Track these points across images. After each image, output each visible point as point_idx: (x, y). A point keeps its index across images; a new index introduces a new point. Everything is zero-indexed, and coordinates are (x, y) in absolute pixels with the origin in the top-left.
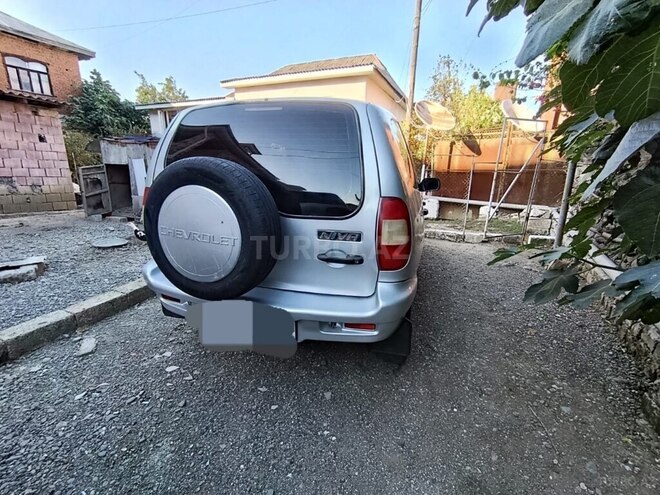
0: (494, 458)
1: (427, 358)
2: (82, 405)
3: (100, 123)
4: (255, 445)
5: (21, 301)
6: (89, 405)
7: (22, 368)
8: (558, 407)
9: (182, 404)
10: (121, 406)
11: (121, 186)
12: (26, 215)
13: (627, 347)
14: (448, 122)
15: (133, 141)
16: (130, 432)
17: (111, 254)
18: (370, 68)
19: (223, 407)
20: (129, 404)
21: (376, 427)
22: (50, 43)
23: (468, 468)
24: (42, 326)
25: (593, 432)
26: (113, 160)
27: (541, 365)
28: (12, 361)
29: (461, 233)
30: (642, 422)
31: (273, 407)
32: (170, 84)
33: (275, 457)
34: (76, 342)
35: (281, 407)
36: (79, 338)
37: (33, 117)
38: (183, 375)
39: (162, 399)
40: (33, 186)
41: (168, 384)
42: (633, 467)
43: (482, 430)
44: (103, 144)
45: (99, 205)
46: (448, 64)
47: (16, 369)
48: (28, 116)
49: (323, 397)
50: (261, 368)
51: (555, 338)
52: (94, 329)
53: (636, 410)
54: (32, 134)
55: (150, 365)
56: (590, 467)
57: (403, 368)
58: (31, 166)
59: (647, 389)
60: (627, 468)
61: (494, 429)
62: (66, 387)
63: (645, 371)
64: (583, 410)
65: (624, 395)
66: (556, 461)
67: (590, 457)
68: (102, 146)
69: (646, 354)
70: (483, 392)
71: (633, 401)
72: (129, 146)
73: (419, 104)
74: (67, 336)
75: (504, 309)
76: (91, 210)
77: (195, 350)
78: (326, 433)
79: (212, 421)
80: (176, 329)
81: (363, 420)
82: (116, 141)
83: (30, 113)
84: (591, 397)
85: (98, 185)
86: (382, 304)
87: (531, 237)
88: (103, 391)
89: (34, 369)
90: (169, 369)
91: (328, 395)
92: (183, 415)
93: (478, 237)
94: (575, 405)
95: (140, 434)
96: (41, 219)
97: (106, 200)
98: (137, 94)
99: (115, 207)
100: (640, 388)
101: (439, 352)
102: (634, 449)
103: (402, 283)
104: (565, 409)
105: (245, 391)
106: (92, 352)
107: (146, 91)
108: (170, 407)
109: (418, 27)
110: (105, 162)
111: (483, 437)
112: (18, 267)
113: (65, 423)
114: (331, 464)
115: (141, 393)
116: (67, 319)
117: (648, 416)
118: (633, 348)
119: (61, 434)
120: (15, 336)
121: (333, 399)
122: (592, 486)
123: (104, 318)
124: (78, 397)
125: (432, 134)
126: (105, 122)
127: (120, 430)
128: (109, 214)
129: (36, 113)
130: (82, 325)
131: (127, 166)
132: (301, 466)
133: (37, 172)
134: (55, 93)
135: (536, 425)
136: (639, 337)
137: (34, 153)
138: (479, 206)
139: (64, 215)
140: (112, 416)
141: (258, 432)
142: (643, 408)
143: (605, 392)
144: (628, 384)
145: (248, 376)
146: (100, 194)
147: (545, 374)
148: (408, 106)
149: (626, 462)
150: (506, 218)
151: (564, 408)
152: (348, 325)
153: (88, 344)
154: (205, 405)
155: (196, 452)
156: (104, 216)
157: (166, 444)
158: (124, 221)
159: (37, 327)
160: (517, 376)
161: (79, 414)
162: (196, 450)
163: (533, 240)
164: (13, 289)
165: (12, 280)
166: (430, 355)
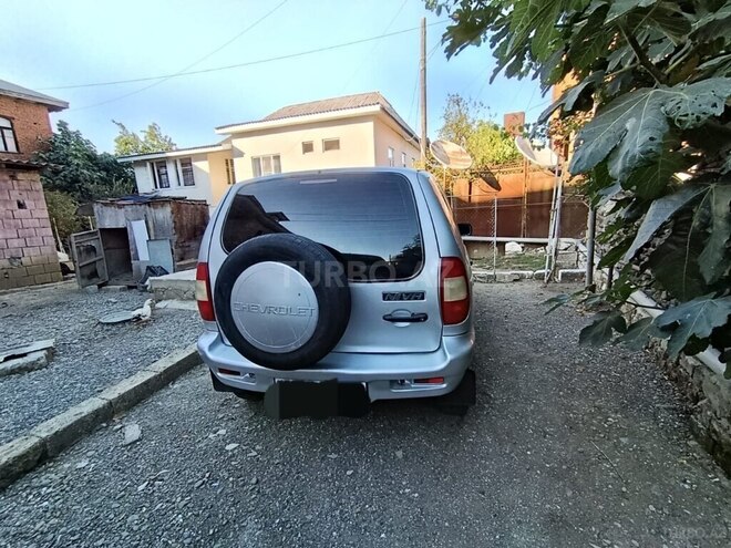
0: (569, 494)
1: (487, 406)
2: (147, 495)
3: (75, 180)
4: (341, 511)
5: (40, 393)
6: (156, 494)
7: (66, 466)
8: (617, 438)
9: (254, 480)
10: (190, 492)
11: (117, 251)
12: (6, 293)
13: (669, 374)
14: (464, 160)
15: (132, 202)
16: (209, 517)
17: (123, 330)
18: (377, 108)
19: (297, 478)
20: (198, 487)
21: (454, 480)
22: (15, 95)
23: (548, 506)
24: (79, 417)
25: (652, 458)
26: (108, 224)
27: (594, 401)
28: (51, 459)
29: (492, 273)
30: (692, 443)
31: (349, 473)
32: (153, 131)
33: (364, 521)
34: (118, 430)
35: (355, 472)
36: (119, 426)
37: (10, 182)
38: (245, 452)
39: (231, 479)
40: (12, 259)
41: (233, 463)
42: (691, 485)
43: (552, 469)
44: (96, 208)
45: (94, 274)
46: (458, 102)
47: (60, 468)
48: (5, 181)
49: (395, 456)
50: (325, 435)
51: (603, 373)
52: (133, 415)
53: (686, 432)
54: (10, 201)
55: (207, 445)
56: (655, 490)
57: (466, 418)
58: (9, 236)
59: (692, 412)
60: (686, 486)
61: (564, 467)
62: (124, 480)
63: (688, 395)
64: (640, 439)
65: (674, 420)
66: (624, 489)
67: (654, 481)
68: (95, 210)
69: (686, 379)
70: (546, 433)
71: (682, 424)
72: (129, 208)
73: (434, 144)
74: (104, 425)
75: (549, 348)
76: (85, 281)
77: (250, 425)
78: (407, 491)
79: (291, 494)
80: (222, 405)
81: (439, 473)
82: (112, 203)
83: (6, 177)
84: (645, 426)
85: (92, 253)
86: (449, 357)
87: (561, 271)
88: (166, 478)
89: (80, 465)
90: (228, 448)
91: (400, 454)
92: (258, 492)
93: (509, 276)
94: (632, 434)
95: (220, 516)
96: (25, 296)
97: (102, 269)
98: (116, 144)
99: (111, 275)
100: (686, 412)
101: (496, 399)
102: (689, 469)
103: (464, 336)
104: (624, 440)
105: (315, 460)
106: (140, 440)
107: (126, 140)
108: (243, 486)
109: (425, 69)
110: (98, 226)
111: (555, 475)
112: (25, 355)
113: (136, 517)
114: (420, 520)
115: (207, 475)
116: (104, 407)
117: (697, 437)
118: (674, 375)
119: (135, 528)
120: (54, 432)
121: (405, 457)
122: (660, 506)
123: (139, 401)
124: (140, 488)
125: (449, 174)
126: (81, 178)
127: (198, 515)
128: (105, 284)
129: (13, 177)
130: (118, 411)
131: (126, 229)
132: (391, 526)
133: (15, 243)
134: (21, 150)
135: (601, 459)
136: (677, 363)
137: (12, 221)
138: (504, 243)
139: (50, 288)
140: (184, 502)
141: (340, 498)
142: (691, 430)
143: (656, 420)
144: (675, 409)
145: (314, 444)
146: (95, 262)
147: (599, 408)
148: (422, 146)
149: (685, 482)
150: (532, 252)
151: (622, 440)
152: (417, 381)
153: (133, 431)
154: (278, 479)
155: (283, 527)
156: (100, 286)
157: (251, 523)
158: (123, 290)
159: (75, 419)
160: (574, 414)
161: (147, 505)
162: (282, 524)
163: (563, 275)
164: (25, 379)
165: (21, 370)
166: (488, 403)
